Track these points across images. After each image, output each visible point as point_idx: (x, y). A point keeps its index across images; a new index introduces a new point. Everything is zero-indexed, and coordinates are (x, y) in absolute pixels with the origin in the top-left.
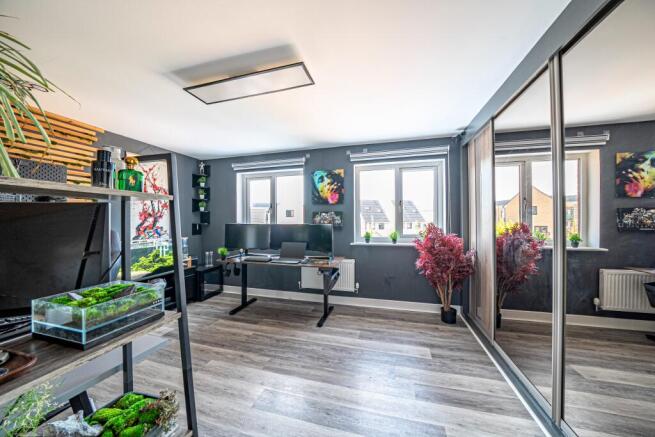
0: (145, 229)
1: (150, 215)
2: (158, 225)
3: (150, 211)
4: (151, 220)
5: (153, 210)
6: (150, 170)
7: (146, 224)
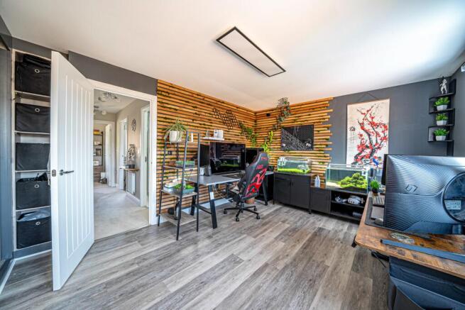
0: (362, 158)
1: (367, 147)
2: (375, 155)
3: (368, 144)
4: (368, 151)
5: (371, 143)
6: (368, 111)
7: (363, 154)
